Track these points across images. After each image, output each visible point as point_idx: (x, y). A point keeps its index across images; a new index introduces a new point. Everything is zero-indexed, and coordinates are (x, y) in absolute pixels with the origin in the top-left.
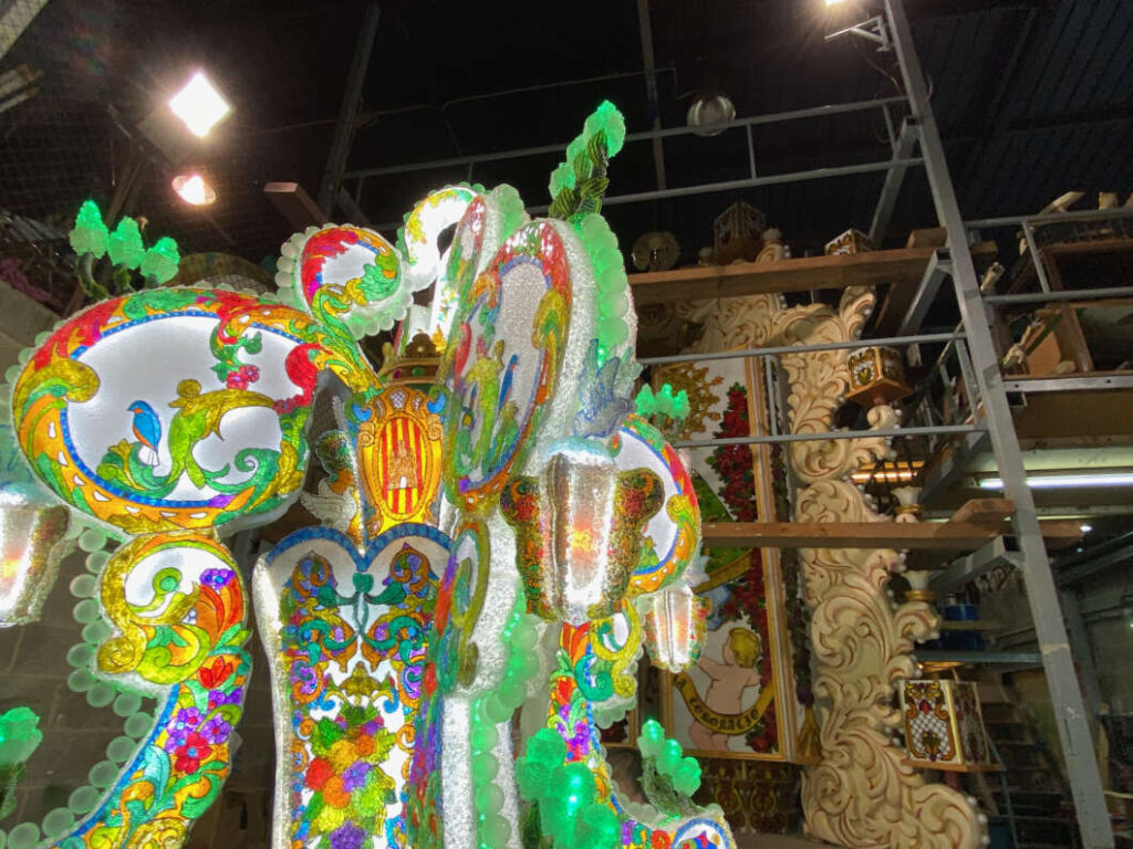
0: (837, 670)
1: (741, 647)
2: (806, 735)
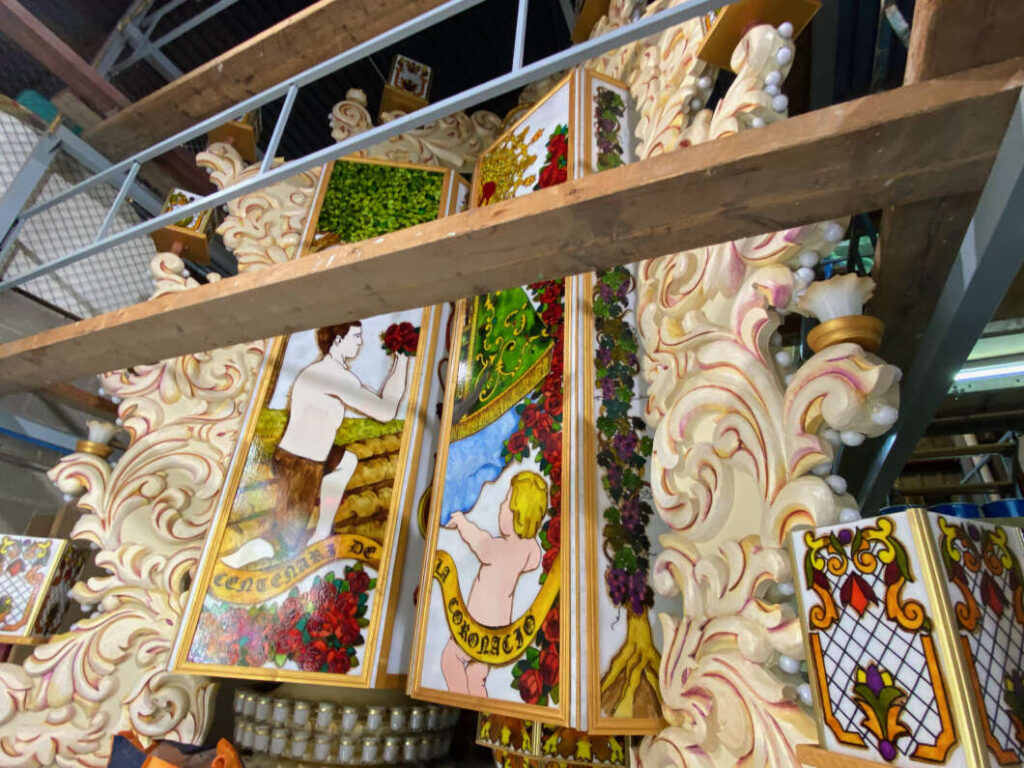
0: (685, 533)
1: (522, 505)
2: (624, 670)
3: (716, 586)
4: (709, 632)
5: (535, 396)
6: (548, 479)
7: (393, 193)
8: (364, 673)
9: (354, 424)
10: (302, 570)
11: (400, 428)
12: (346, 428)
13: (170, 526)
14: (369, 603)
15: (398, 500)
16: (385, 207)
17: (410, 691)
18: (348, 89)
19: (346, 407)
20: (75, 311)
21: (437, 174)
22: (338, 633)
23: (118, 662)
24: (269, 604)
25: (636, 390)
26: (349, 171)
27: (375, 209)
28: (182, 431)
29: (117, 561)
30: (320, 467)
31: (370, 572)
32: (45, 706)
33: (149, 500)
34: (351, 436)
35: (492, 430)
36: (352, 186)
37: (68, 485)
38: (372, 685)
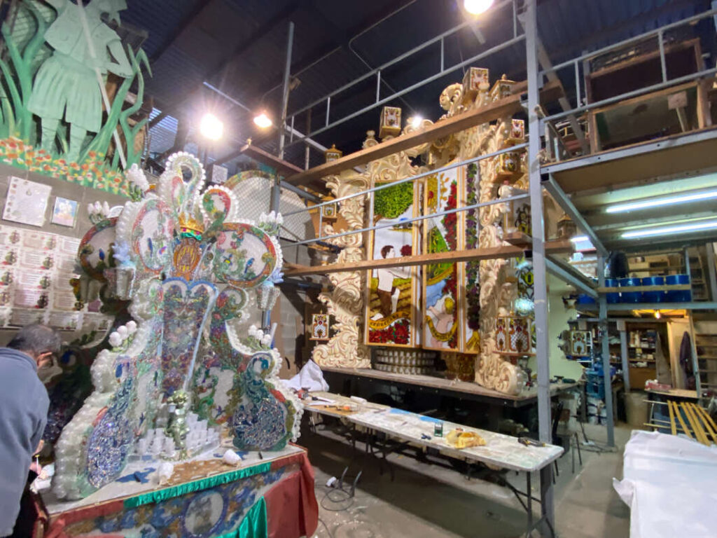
0: (485, 314)
1: (448, 306)
2: (472, 342)
4: (487, 334)
5: (450, 277)
7: (397, 194)
8: (411, 344)
10: (391, 321)
11: (410, 281)
14: (409, 328)
15: (413, 301)
17: (423, 348)
18: (367, 131)
19: (394, 275)
21: (411, 182)
22: (403, 335)
24: (385, 329)
25: (477, 275)
29: (341, 319)
30: (390, 293)
31: (409, 321)
38: (413, 347)
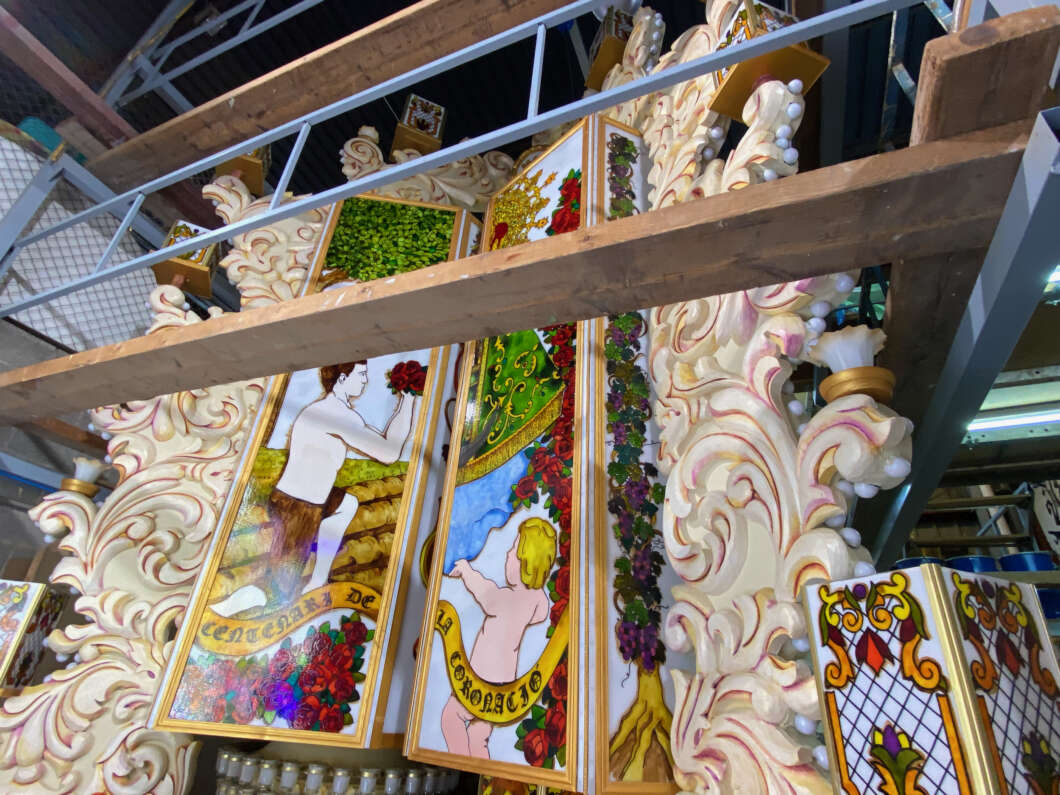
0: (698, 585)
1: (530, 554)
2: (633, 731)
3: (730, 641)
4: (723, 689)
5: (545, 440)
6: (557, 526)
7: (404, 231)
8: (358, 732)
9: (356, 466)
10: (295, 620)
11: (403, 471)
12: (347, 469)
13: (157, 570)
14: (366, 656)
15: (399, 547)
16: (396, 244)
17: (408, 752)
18: (361, 127)
19: (349, 447)
20: (67, 342)
21: (449, 213)
22: (332, 688)
23: (92, 718)
24: (259, 656)
25: (647, 435)
26: (359, 207)
27: (384, 246)
28: (174, 470)
29: (98, 608)
30: (319, 511)
31: (368, 623)
32: (13, 763)
33: (136, 542)
34: (352, 478)
35: (499, 473)
36: (361, 223)
37: (50, 526)
38: (367, 746)
